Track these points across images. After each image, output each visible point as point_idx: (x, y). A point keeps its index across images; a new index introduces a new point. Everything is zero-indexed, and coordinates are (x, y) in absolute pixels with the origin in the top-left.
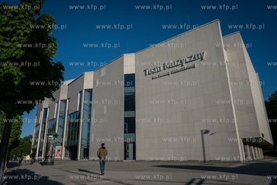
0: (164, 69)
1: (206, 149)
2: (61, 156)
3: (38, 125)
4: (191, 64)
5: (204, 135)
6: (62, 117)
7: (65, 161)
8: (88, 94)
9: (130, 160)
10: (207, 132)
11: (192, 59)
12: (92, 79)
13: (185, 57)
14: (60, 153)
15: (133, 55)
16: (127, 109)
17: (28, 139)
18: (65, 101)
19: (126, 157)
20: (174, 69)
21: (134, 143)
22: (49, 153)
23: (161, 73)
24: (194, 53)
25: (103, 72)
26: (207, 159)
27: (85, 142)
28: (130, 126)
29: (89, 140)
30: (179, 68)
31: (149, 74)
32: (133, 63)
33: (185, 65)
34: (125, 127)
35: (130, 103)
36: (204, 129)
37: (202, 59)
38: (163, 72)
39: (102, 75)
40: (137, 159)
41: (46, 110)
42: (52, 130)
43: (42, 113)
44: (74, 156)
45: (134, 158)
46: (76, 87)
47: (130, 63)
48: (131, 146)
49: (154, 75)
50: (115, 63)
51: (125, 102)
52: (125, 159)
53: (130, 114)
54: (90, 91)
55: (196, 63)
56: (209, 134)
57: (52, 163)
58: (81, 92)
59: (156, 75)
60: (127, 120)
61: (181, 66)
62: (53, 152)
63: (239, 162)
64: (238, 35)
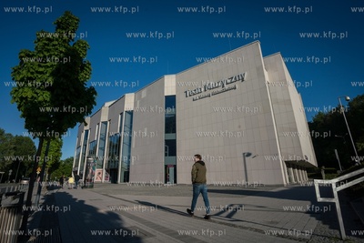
1: (248, 172)
2: (101, 179)
3: (79, 147)
4: (232, 85)
5: (246, 158)
6: (103, 139)
7: (105, 184)
8: (129, 116)
10: (249, 155)
12: (133, 101)
13: (226, 78)
14: (100, 176)
15: (174, 76)
16: (167, 131)
17: (70, 161)
18: (106, 123)
19: (167, 180)
20: (215, 90)
21: (175, 166)
22: (89, 176)
23: (202, 95)
24: (234, 74)
25: (144, 93)
27: (125, 165)
28: (171, 148)
29: (129, 162)
30: (220, 89)
31: (190, 96)
32: (174, 84)
33: (226, 87)
34: (166, 150)
35: (171, 125)
36: (246, 151)
37: (243, 80)
38: (203, 94)
39: (143, 97)
40: (178, 182)
41: (87, 131)
42: (93, 152)
43: (83, 135)
44: (114, 180)
45: (175, 182)
46: (117, 109)
47: (170, 84)
48: (171, 169)
49: (194, 97)
50: (156, 84)
51: (166, 124)
52: (166, 182)
53: (170, 136)
54: (131, 113)
55: (237, 84)
56: (251, 157)
57: (92, 187)
58: (122, 114)
59: (197, 96)
60: (167, 142)
62: (93, 175)
63: (283, 185)
64: (279, 55)
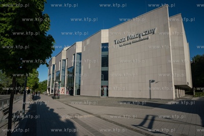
0: (128, 40)
2: (64, 93)
3: (50, 75)
4: (146, 37)
5: (151, 83)
6: (64, 70)
7: (66, 95)
8: (79, 56)
9: (105, 96)
10: (153, 81)
11: (147, 33)
12: (81, 46)
13: (142, 31)
14: (63, 91)
15: (107, 30)
16: (103, 66)
17: (45, 82)
18: (65, 60)
19: (102, 94)
20: (134, 40)
21: (107, 87)
22: (57, 92)
23: (125, 43)
24: (148, 29)
25: (88, 41)
26: (152, 97)
27: (78, 85)
28: (105, 76)
29: (80, 85)
30: (138, 39)
31: (118, 43)
32: (108, 36)
33: (142, 38)
34: (102, 77)
35: (105, 62)
36: (152, 79)
37: (153, 33)
38: (127, 42)
39: (87, 44)
40: (109, 96)
41: (54, 65)
42: (58, 78)
43: (52, 67)
44: (71, 93)
45: (107, 95)
46: (71, 52)
47: (105, 35)
49: (121, 44)
50: (96, 36)
51: (102, 61)
52: (102, 96)
53: (105, 69)
54: (80, 54)
55: (150, 36)
56: (154, 82)
57: (59, 98)
58: (74, 55)
59: (122, 44)
60: (103, 72)
61: (139, 38)
62: (59, 91)
63: (172, 100)
64: (180, 16)
